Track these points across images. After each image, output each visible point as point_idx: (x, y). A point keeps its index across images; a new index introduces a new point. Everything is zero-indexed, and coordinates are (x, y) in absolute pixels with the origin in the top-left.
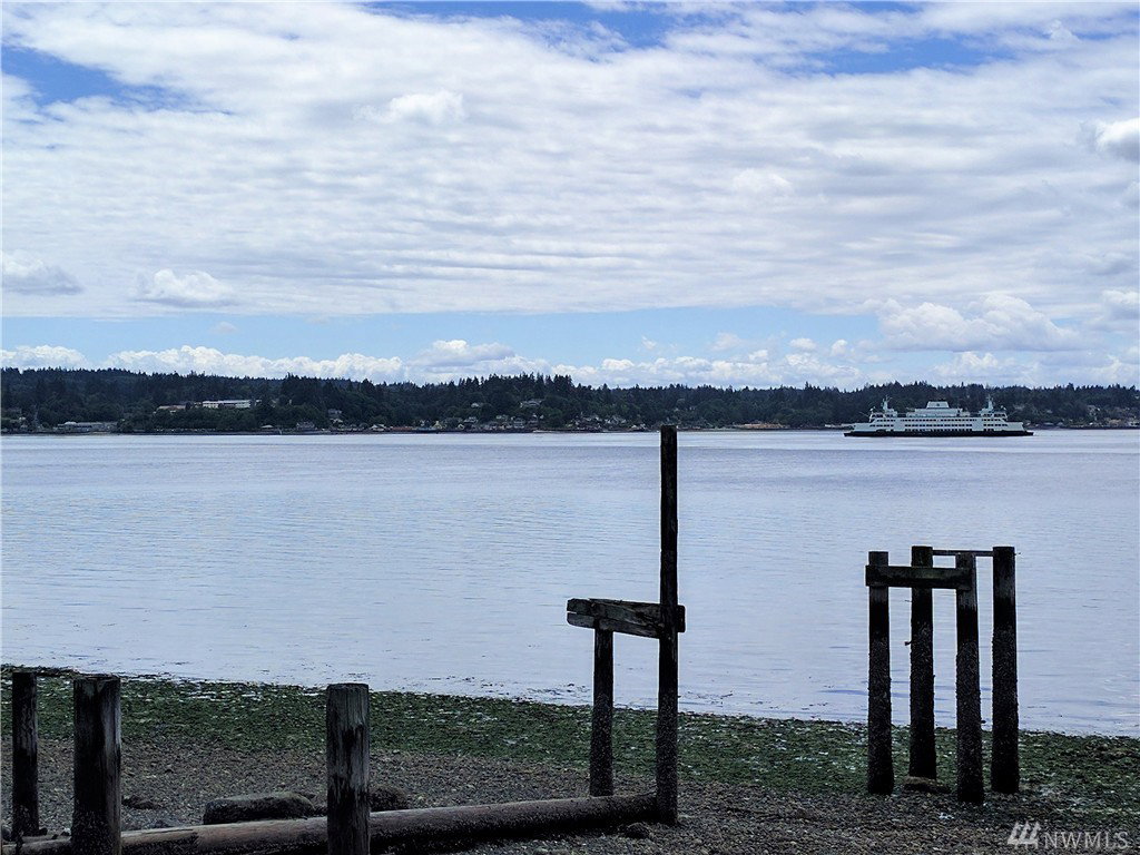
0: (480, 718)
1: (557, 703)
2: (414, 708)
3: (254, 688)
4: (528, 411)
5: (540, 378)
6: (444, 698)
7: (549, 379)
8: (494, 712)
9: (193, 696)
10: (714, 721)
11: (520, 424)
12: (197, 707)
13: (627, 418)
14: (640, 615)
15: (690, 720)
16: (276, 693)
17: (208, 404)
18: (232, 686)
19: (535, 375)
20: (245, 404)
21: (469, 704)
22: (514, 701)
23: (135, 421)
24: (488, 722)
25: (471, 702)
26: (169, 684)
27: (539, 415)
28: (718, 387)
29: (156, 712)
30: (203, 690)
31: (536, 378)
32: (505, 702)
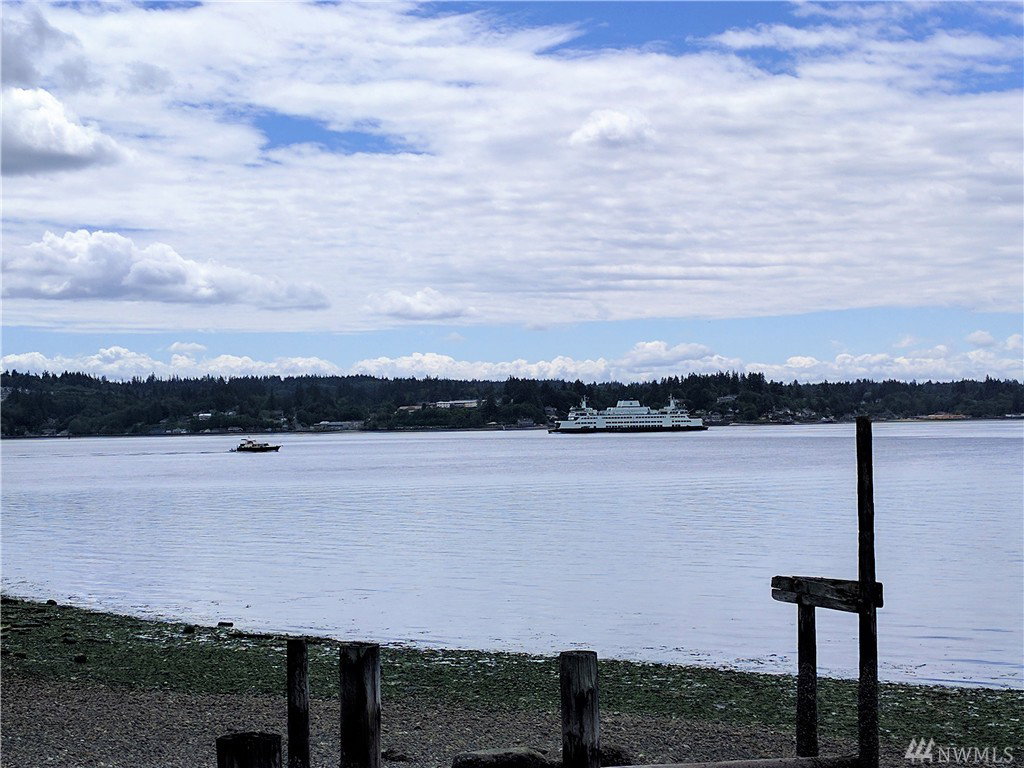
0: (690, 684)
1: (761, 672)
2: (631, 675)
3: (488, 654)
4: (723, 405)
5: (735, 376)
6: (658, 666)
7: (743, 376)
8: (703, 679)
9: (436, 662)
10: (910, 690)
11: (717, 417)
12: (440, 672)
13: (817, 411)
14: (841, 592)
15: (887, 688)
16: (507, 659)
17: (441, 404)
18: (469, 653)
19: (731, 374)
20: (473, 403)
21: (680, 672)
22: (722, 669)
23: (379, 419)
24: (698, 688)
25: (683, 670)
26: (415, 650)
27: (734, 409)
28: (902, 381)
29: (405, 675)
30: (444, 656)
31: (731, 376)
32: (713, 671)
